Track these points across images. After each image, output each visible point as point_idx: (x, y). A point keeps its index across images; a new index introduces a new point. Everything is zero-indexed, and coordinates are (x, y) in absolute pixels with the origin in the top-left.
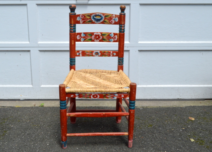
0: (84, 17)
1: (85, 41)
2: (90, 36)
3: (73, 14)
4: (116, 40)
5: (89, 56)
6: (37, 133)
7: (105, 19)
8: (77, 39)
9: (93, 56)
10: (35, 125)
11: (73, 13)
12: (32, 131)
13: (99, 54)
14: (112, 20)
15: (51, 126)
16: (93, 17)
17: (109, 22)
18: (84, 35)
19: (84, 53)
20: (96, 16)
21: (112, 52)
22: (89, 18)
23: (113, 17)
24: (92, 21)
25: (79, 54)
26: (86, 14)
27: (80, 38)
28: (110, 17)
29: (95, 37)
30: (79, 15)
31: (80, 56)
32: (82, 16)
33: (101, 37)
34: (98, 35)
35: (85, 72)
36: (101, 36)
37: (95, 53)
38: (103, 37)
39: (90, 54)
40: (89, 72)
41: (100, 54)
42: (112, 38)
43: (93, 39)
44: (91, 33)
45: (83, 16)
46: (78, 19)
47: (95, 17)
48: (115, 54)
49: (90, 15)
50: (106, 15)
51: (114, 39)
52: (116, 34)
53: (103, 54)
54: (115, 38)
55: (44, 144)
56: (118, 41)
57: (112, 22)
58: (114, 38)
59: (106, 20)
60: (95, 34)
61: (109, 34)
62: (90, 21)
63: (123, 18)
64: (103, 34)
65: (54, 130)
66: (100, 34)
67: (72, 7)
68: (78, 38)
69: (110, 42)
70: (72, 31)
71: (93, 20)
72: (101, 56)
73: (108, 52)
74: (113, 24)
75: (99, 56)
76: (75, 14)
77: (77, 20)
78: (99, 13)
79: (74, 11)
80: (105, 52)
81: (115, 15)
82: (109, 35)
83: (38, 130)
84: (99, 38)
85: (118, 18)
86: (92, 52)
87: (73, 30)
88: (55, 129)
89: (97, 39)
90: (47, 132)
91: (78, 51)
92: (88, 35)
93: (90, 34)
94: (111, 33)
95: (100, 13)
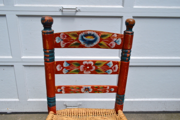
0: (67, 38)
1: (69, 73)
2: (76, 66)
3: (47, 33)
4: (116, 71)
5: (75, 92)
7: (101, 40)
8: (56, 70)
9: (81, 92)
11: (48, 31)
13: (89, 90)
14: (112, 42)
16: (82, 37)
17: (108, 45)
18: (68, 65)
19: (68, 90)
20: (86, 35)
21: (108, 88)
22: (75, 38)
23: (114, 38)
24: (80, 43)
25: (61, 90)
26: (70, 32)
27: (61, 69)
28: (110, 38)
29: (84, 67)
30: (58, 35)
31: (62, 93)
32: (64, 36)
33: (94, 67)
34: (90, 65)
35: (70, 115)
36: (93, 65)
37: (84, 89)
38: (96, 68)
39: (78, 90)
40: (75, 113)
41: (91, 90)
42: (111, 68)
43: (81, 70)
44: (78, 61)
45: (66, 36)
46: (57, 40)
47: (84, 38)
48: (113, 90)
49: (77, 34)
50: (102, 34)
51: (113, 70)
52: (117, 63)
53: (96, 90)
54: (115, 68)
56: (119, 73)
57: (111, 45)
58: (113, 68)
59: (102, 42)
60: (84, 63)
61: (106, 62)
62: (76, 44)
63: (129, 40)
64: (96, 62)
66: (92, 64)
67: (45, 20)
68: (58, 68)
69: (107, 74)
70: (48, 60)
71: (82, 42)
72: (94, 92)
73: (104, 87)
74: (114, 48)
75: (90, 93)
76: (53, 32)
77: (56, 43)
78: (91, 31)
79: (50, 28)
80: (98, 87)
81: (117, 34)
82: (106, 65)
84: (91, 68)
85: (122, 39)
86: (80, 88)
87: (50, 58)
89: (88, 70)
91: (60, 87)
92: (74, 65)
93: (76, 62)
94: (109, 62)
95: (93, 31)
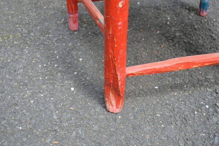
6: (24, 57)
10: (9, 37)
12: (9, 55)
15: (49, 34)
55: (61, 91)
65: (64, 42)
83: (22, 50)
88: (63, 38)
90: (49, 50)
